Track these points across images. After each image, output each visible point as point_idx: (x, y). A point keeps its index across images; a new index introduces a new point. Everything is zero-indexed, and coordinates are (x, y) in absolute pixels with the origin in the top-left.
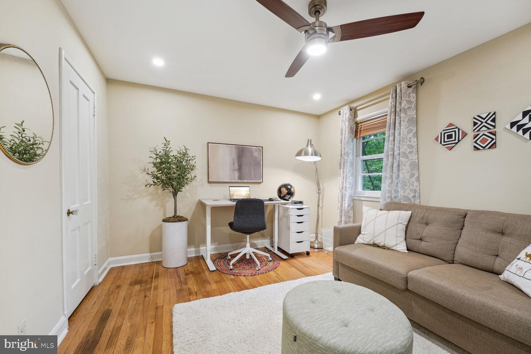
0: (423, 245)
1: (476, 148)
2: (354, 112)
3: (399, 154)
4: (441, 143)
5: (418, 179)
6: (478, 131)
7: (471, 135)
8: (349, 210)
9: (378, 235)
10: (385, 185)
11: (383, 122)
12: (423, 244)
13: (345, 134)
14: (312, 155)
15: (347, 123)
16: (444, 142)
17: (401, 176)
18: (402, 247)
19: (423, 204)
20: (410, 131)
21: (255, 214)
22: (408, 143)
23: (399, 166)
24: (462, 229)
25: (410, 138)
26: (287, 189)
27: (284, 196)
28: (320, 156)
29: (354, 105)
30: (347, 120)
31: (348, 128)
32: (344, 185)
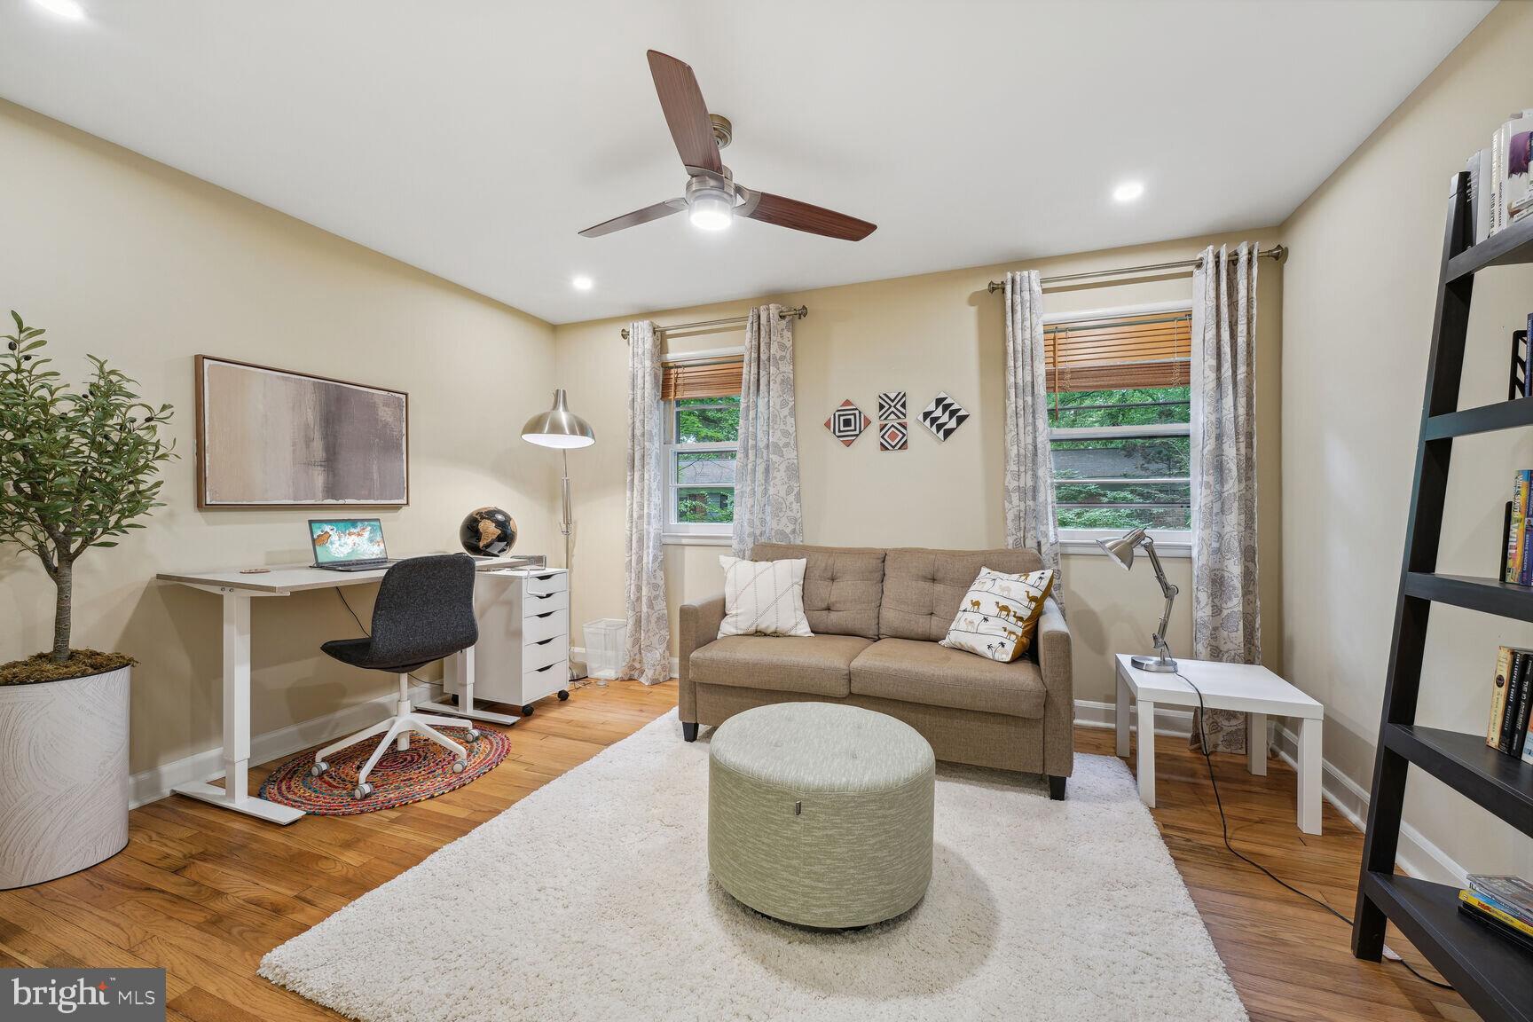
0: (834, 618)
1: (884, 448)
2: (661, 337)
3: (768, 446)
4: (834, 432)
5: (798, 498)
6: (885, 419)
7: (876, 424)
8: (655, 571)
9: (764, 612)
10: (740, 509)
11: (732, 375)
12: (833, 616)
13: (644, 388)
14: (573, 432)
15: (648, 363)
16: (840, 431)
17: (771, 491)
18: (804, 629)
19: (808, 542)
20: (784, 404)
21: (446, 602)
22: (783, 427)
23: (767, 470)
24: (882, 581)
25: (785, 417)
26: (500, 524)
27: (488, 546)
28: (593, 438)
29: (662, 323)
30: (648, 355)
31: (651, 374)
32: (646, 511)
